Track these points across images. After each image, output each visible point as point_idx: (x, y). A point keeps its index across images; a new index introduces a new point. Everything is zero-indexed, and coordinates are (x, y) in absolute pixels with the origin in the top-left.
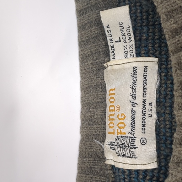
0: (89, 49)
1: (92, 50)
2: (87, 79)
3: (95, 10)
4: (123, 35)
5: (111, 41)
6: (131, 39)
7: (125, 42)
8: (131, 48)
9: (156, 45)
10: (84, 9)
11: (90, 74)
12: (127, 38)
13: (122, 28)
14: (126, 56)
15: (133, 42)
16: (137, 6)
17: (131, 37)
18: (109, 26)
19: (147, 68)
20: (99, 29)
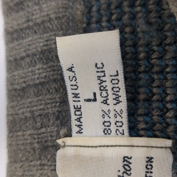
0: (28, 107)
1: (35, 108)
2: (21, 164)
3: (41, 34)
4: (103, 89)
5: (76, 97)
6: (120, 99)
7: (106, 103)
8: (118, 117)
9: (168, 114)
10: (21, 30)
11: (27, 154)
12: (111, 97)
13: (102, 74)
14: (107, 132)
15: (123, 106)
16: (126, 33)
17: (120, 94)
18: (73, 69)
19: (152, 162)
20: (49, 70)
